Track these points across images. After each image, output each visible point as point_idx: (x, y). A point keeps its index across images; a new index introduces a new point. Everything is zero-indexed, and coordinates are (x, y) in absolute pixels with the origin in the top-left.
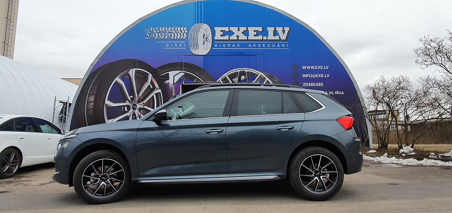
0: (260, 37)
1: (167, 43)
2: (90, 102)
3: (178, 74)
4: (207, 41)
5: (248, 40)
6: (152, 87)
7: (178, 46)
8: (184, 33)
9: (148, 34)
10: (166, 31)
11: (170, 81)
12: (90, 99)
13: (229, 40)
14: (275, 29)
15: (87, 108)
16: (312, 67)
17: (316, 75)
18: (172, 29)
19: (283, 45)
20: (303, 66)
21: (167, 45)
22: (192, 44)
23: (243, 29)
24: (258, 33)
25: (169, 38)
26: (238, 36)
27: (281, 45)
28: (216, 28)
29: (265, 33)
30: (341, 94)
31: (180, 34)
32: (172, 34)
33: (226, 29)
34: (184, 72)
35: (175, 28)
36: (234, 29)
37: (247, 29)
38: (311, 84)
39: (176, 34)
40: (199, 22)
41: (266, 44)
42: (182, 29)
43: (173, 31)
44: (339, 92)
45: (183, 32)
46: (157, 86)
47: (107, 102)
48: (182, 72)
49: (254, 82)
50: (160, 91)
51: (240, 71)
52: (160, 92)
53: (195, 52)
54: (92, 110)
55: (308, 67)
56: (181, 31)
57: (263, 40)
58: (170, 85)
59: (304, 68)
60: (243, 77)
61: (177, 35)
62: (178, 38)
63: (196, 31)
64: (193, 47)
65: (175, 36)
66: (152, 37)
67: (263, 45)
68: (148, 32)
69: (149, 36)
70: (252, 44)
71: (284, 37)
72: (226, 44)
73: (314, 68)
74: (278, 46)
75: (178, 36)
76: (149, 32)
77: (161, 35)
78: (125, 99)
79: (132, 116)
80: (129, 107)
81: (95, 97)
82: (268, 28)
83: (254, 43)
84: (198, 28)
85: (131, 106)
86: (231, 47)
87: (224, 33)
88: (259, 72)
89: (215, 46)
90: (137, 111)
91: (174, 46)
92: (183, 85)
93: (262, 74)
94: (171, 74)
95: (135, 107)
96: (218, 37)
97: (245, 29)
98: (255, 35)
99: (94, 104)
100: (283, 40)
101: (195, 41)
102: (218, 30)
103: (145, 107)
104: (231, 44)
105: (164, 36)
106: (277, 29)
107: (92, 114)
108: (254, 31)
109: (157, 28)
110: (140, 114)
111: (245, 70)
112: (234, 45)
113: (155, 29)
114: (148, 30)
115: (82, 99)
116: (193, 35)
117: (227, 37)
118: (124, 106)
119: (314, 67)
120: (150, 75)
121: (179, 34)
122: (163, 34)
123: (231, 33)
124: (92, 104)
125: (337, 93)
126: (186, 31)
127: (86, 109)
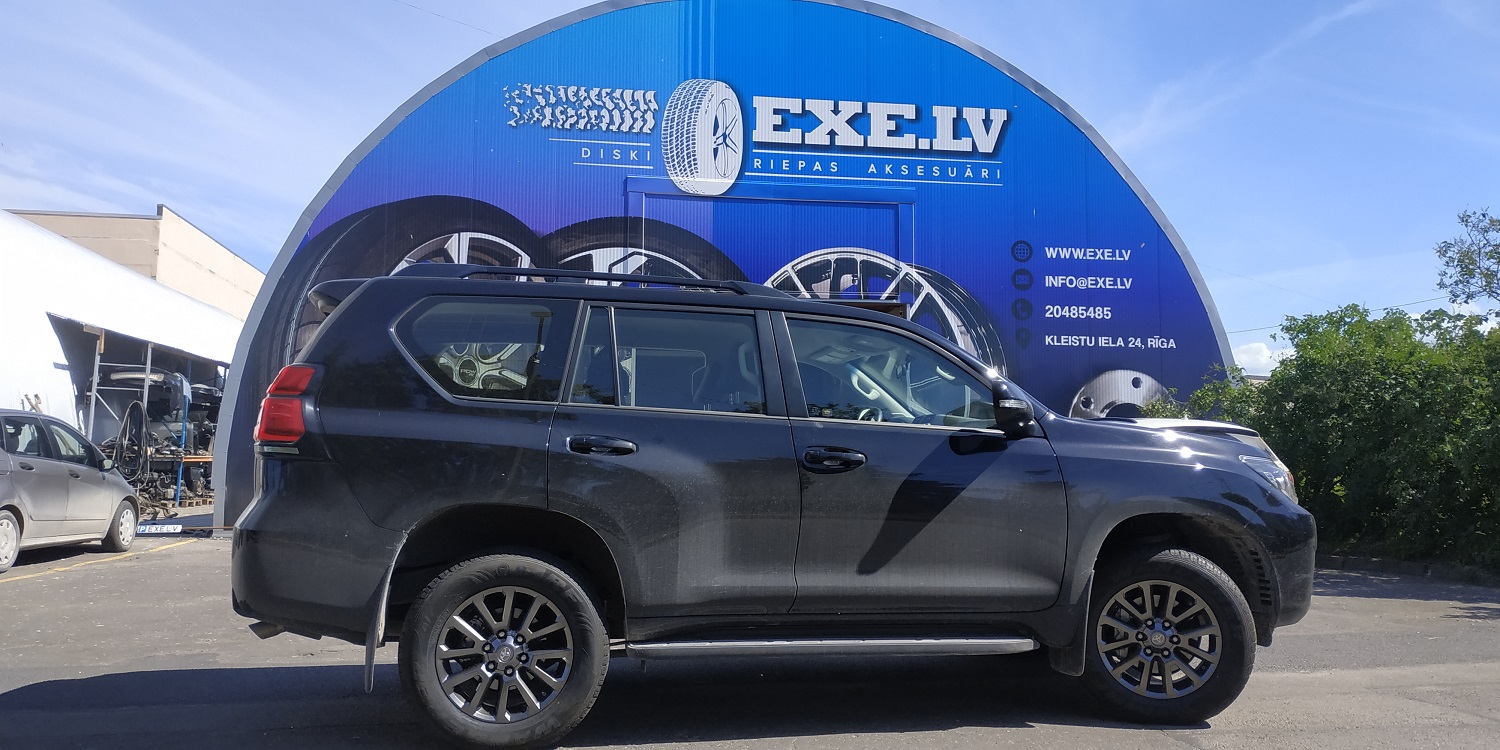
0: (907, 141)
1: (585, 145)
3: (625, 258)
4: (727, 146)
5: (865, 149)
7: (625, 159)
8: (645, 112)
9: (515, 109)
10: (582, 102)
13: (802, 146)
14: (959, 113)
16: (1078, 254)
17: (1089, 278)
18: (604, 94)
19: (985, 173)
20: (1047, 249)
22: (675, 152)
23: (850, 108)
24: (900, 127)
25: (592, 126)
26: (832, 134)
28: (758, 101)
29: (923, 124)
30: (1165, 346)
31: (632, 113)
32: (604, 112)
33: (794, 105)
34: (646, 255)
35: (612, 92)
36: (820, 107)
37: (865, 108)
38: (1072, 312)
39: (616, 113)
40: (700, 76)
41: (928, 167)
42: (639, 95)
43: (607, 100)
44: (1163, 342)
45: (643, 107)
48: (640, 254)
49: (885, 295)
53: (687, 184)
55: (1065, 253)
56: (635, 103)
57: (916, 151)
59: (1051, 253)
60: (847, 280)
61: (622, 119)
62: (625, 128)
63: (690, 108)
64: (677, 166)
65: (612, 122)
66: (529, 119)
67: (919, 170)
68: (517, 101)
69: (518, 114)
70: (880, 165)
71: (986, 144)
72: (794, 160)
73: (1085, 255)
74: (969, 173)
75: (623, 122)
76: (521, 102)
77: (562, 113)
82: (937, 111)
83: (889, 162)
84: (695, 98)
86: (808, 170)
87: (787, 121)
88: (902, 264)
89: (756, 164)
91: (609, 158)
93: (914, 272)
95: (471, 373)
96: (764, 132)
97: (857, 107)
98: (890, 133)
100: (986, 156)
101: (685, 144)
102: (766, 108)
104: (810, 161)
105: (575, 118)
106: (967, 112)
108: (890, 117)
109: (547, 89)
111: (855, 256)
112: (817, 166)
113: (541, 91)
114: (517, 92)
115: (272, 339)
116: (676, 121)
117: (793, 136)
119: (1085, 251)
120: (526, 260)
121: (626, 113)
122: (571, 112)
123: (807, 121)
125: (1154, 342)
126: (654, 106)
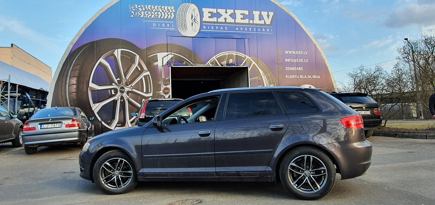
0: (246, 21)
1: (154, 23)
2: (72, 85)
3: (167, 55)
4: (196, 22)
5: (235, 23)
6: (140, 69)
8: (171, 13)
9: (133, 12)
10: (152, 10)
11: (159, 63)
12: (72, 82)
13: (217, 22)
14: (260, 13)
15: (69, 92)
17: (297, 59)
18: (159, 8)
19: (268, 30)
20: (285, 51)
21: (154, 25)
22: (180, 24)
23: (230, 11)
24: (244, 17)
25: (156, 17)
26: (225, 19)
27: (266, 29)
28: (204, 9)
29: (251, 17)
30: (317, 78)
31: (167, 13)
32: (159, 13)
33: (214, 11)
36: (222, 11)
37: (234, 11)
38: (293, 69)
39: (163, 13)
40: (187, 2)
41: (253, 28)
42: (169, 8)
43: (160, 9)
44: (316, 76)
45: (171, 11)
46: (145, 68)
47: (91, 85)
48: (172, 54)
49: (242, 65)
50: (148, 73)
51: (228, 54)
52: (149, 75)
53: (184, 34)
54: (74, 94)
55: (290, 52)
56: (169, 10)
57: (249, 24)
58: (159, 67)
60: (231, 61)
62: (166, 17)
63: (184, 11)
64: (181, 28)
66: (137, 15)
67: (250, 29)
69: (134, 14)
70: (239, 28)
72: (215, 26)
76: (134, 10)
77: (147, 13)
78: (111, 82)
79: (120, 100)
80: (116, 91)
81: (77, 79)
82: (254, 12)
83: (242, 27)
84: (186, 8)
85: (119, 89)
86: (219, 29)
87: (212, 15)
88: (246, 56)
89: (204, 27)
90: (125, 95)
91: (161, 26)
92: (172, 68)
93: (249, 58)
94: (160, 55)
95: (123, 90)
96: (206, 18)
97: (232, 11)
98: (241, 19)
99: (76, 87)
100: (268, 25)
101: (183, 22)
102: (206, 11)
103: (133, 90)
104: (220, 27)
105: (151, 15)
106: (263, 13)
107: (75, 97)
108: (241, 14)
109: (142, 6)
110: (128, 97)
111: (233, 54)
112: (222, 28)
113: (140, 7)
114: (133, 7)
115: (62, 81)
116: (180, 15)
117: (214, 19)
118: (111, 89)
119: (296, 52)
120: (138, 57)
121: (166, 13)
122: (149, 13)
123: (219, 15)
124: (75, 86)
125: (314, 77)
126: (174, 11)
127: (67, 92)
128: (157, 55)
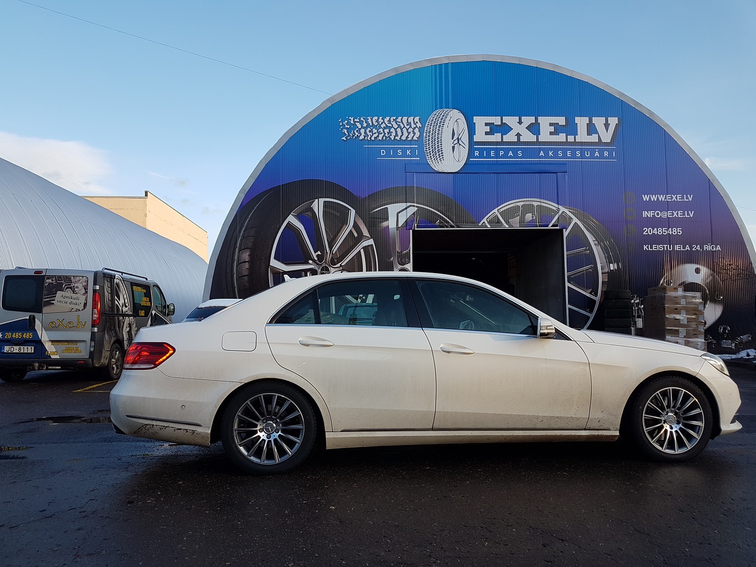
0: (561, 137)
1: (383, 148)
2: (242, 263)
3: (406, 208)
4: (460, 145)
5: (538, 143)
6: (356, 235)
7: (404, 154)
8: (415, 128)
9: (345, 131)
10: (380, 125)
11: (391, 224)
12: (242, 257)
13: (502, 143)
14: (590, 120)
16: (662, 198)
17: (669, 212)
18: (392, 120)
19: (606, 154)
20: (643, 196)
21: (383, 152)
22: (431, 149)
23: (528, 120)
24: (557, 129)
25: (386, 138)
26: (518, 135)
27: (601, 152)
28: (476, 119)
29: (570, 128)
30: (715, 250)
31: (407, 130)
32: (392, 130)
33: (496, 120)
34: (417, 207)
35: (397, 118)
36: (510, 121)
37: (536, 120)
39: (399, 130)
40: (444, 107)
41: (573, 152)
42: (411, 119)
43: (394, 123)
44: (713, 247)
45: (413, 126)
46: (366, 232)
47: (274, 263)
49: (551, 224)
50: (371, 242)
51: (522, 203)
52: (372, 245)
53: (438, 167)
54: (246, 278)
55: (654, 198)
56: (409, 124)
57: (567, 143)
58: (390, 231)
59: (646, 198)
60: (529, 216)
62: (404, 138)
63: (439, 125)
64: (432, 157)
65: (397, 135)
66: (353, 136)
67: (568, 154)
68: (346, 126)
69: (347, 134)
70: (546, 152)
71: (607, 137)
72: (497, 151)
74: (597, 154)
76: (348, 127)
80: (314, 273)
81: (251, 253)
82: (577, 120)
83: (551, 149)
84: (441, 119)
85: (319, 271)
86: (505, 156)
87: (493, 129)
88: (560, 207)
89: (476, 154)
91: (396, 155)
92: (414, 231)
93: (567, 211)
94: (393, 209)
95: (326, 272)
96: (480, 136)
97: (532, 120)
98: (551, 133)
99: (249, 266)
100: (606, 144)
101: (437, 145)
104: (507, 151)
105: (377, 134)
106: (595, 120)
107: (247, 284)
108: (551, 124)
109: (362, 119)
111: (533, 203)
112: (511, 154)
114: (346, 122)
115: (227, 257)
117: (497, 137)
118: (305, 271)
119: (666, 196)
120: (353, 212)
121: (404, 130)
122: (375, 131)
123: (504, 129)
126: (419, 125)
127: (235, 275)
128: (387, 208)
